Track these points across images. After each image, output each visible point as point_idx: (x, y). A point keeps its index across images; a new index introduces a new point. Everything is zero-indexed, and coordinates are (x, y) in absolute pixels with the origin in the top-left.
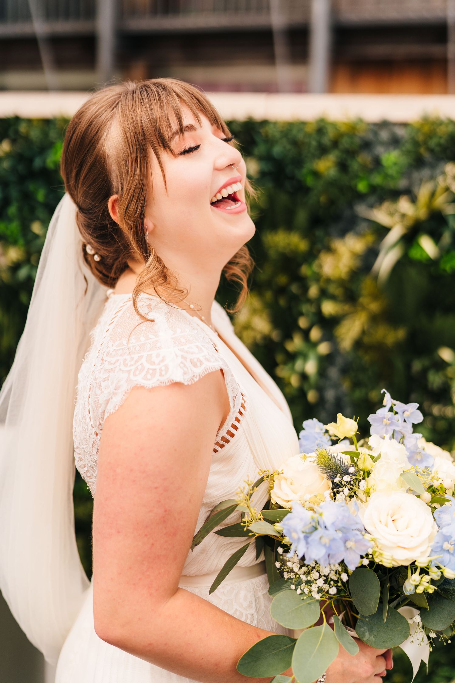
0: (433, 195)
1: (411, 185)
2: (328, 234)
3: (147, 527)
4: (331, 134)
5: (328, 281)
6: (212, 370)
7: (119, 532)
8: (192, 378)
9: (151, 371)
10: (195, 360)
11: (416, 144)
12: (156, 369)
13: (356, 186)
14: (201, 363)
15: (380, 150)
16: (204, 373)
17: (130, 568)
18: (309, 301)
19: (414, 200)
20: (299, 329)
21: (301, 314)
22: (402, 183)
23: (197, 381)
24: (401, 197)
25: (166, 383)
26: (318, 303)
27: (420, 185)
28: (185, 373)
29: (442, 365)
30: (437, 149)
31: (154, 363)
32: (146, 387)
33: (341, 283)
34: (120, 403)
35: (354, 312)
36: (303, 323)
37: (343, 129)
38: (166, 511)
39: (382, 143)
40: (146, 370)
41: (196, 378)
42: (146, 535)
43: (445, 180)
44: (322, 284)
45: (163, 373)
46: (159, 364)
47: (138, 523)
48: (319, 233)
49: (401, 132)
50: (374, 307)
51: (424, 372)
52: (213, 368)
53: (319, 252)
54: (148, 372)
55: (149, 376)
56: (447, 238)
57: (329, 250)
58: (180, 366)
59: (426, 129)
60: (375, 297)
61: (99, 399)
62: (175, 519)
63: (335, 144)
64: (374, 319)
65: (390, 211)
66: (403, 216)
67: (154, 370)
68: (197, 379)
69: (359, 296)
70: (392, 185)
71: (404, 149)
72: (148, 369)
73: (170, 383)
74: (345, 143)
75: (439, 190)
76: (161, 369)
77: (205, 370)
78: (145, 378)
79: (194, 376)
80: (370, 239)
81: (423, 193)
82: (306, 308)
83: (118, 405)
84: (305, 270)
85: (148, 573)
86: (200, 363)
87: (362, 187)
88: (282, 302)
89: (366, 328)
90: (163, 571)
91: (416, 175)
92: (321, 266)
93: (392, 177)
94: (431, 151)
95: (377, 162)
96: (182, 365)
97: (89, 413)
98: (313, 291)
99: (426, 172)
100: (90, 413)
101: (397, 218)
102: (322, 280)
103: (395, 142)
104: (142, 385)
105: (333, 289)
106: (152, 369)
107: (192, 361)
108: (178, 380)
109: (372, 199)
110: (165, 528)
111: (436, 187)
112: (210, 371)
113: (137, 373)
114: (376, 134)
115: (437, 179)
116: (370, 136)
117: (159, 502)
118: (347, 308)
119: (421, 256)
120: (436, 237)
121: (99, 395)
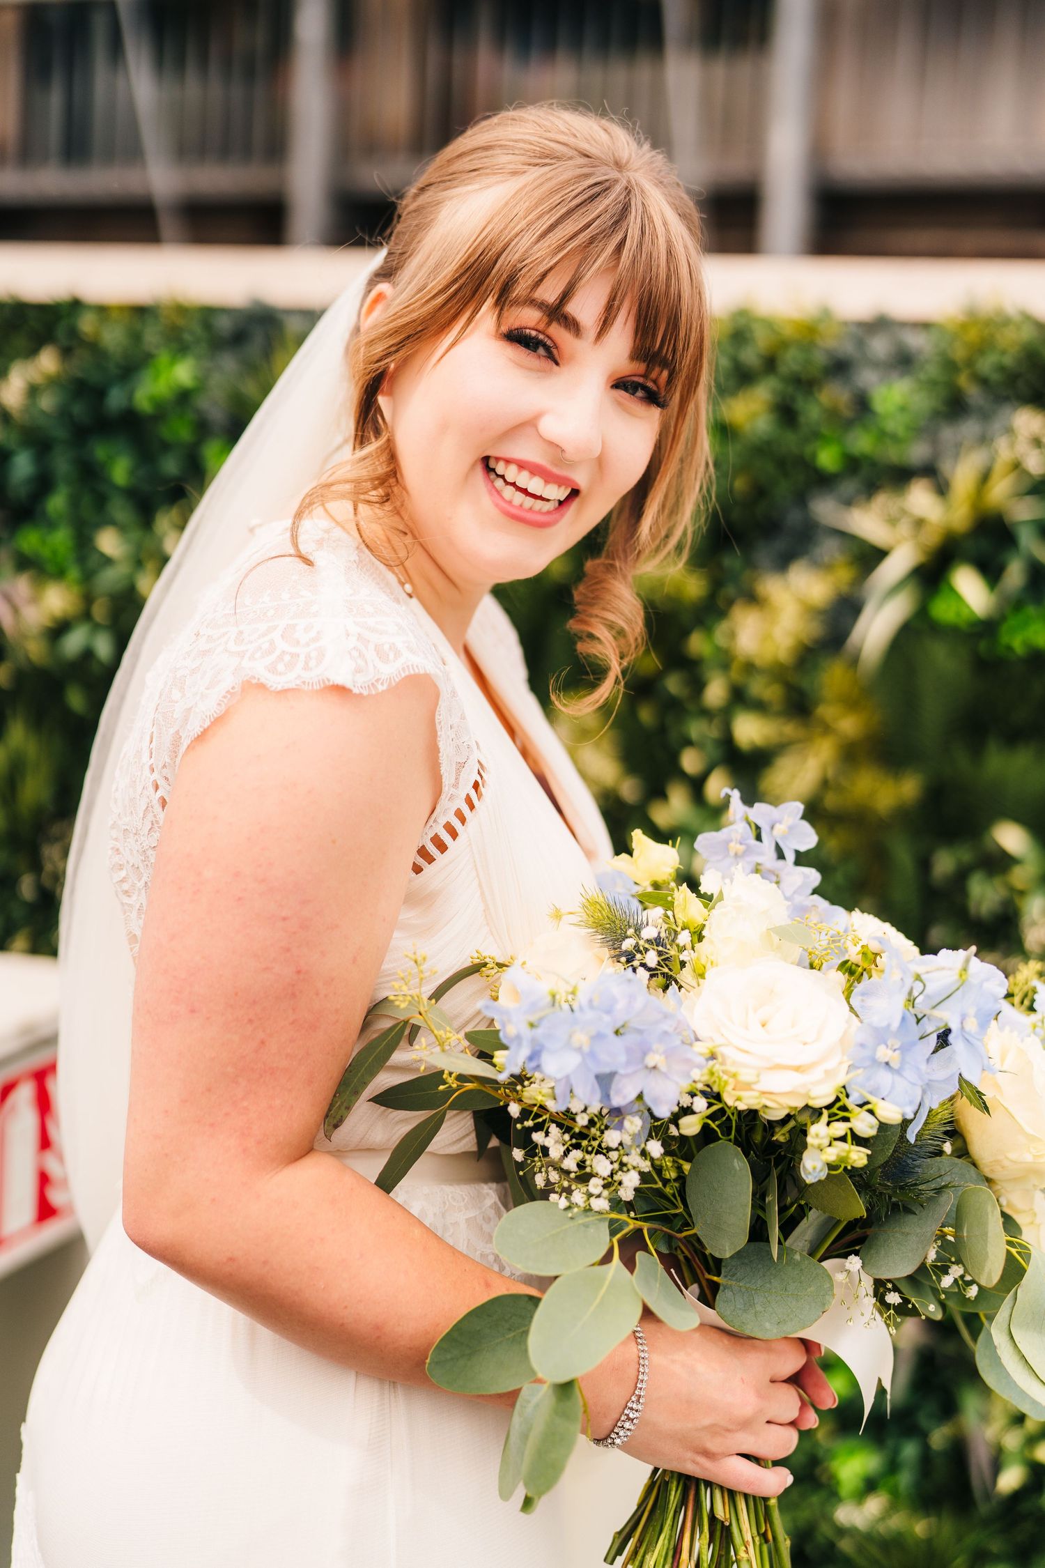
0: (985, 478)
1: (936, 456)
2: (750, 564)
3: (254, 1002)
4: (762, 340)
5: (750, 667)
6: (417, 671)
7: (193, 1011)
8: (373, 684)
9: (287, 658)
10: (386, 647)
11: (950, 366)
12: (298, 655)
13: (814, 456)
14: (398, 654)
15: (867, 378)
16: (400, 675)
17: (209, 1090)
18: (706, 713)
19: (942, 489)
20: (683, 775)
21: (688, 743)
22: (917, 452)
23: (383, 691)
24: (914, 481)
25: (314, 684)
26: (725, 716)
27: (956, 456)
28: (358, 670)
29: (999, 863)
30: (995, 377)
31: (298, 642)
32: (271, 687)
33: (778, 673)
34: (215, 712)
35: (806, 741)
36: (690, 762)
37: (788, 332)
38: (299, 972)
39: (876, 364)
40: (278, 652)
41: (382, 684)
42: (250, 1021)
43: (1012, 445)
44: (735, 674)
45: (312, 663)
46: (308, 644)
47: (236, 994)
48: (732, 561)
49: (915, 341)
50: (849, 725)
51: (961, 877)
52: (420, 667)
53: (730, 603)
54: (280, 658)
55: (281, 667)
56: (1015, 575)
57: (753, 599)
58: (350, 654)
59: (973, 335)
60: (851, 703)
61: (174, 710)
62: (317, 994)
63: (770, 363)
64: (851, 755)
65: (889, 515)
66: (919, 523)
67: (295, 656)
68: (385, 687)
69: (817, 703)
70: (893, 454)
71: (922, 376)
72: (284, 652)
73: (322, 686)
74: (791, 361)
75: (999, 468)
76: (308, 657)
77: (403, 669)
78: (272, 669)
79: (377, 680)
80: (844, 575)
81: (963, 475)
82: (697, 729)
83: (210, 716)
84: (697, 644)
85: (245, 1104)
86: (395, 654)
87: (827, 458)
88: (646, 715)
89: (830, 773)
90: (278, 1102)
91: (948, 434)
92: (732, 635)
93: (895, 438)
94: (983, 382)
95: (863, 405)
96: (355, 654)
97: (151, 742)
98: (715, 692)
99: (969, 428)
100: (154, 740)
101: (904, 528)
102: (735, 666)
103: (904, 361)
104: (263, 680)
105: (759, 688)
106: (290, 654)
107: (378, 650)
108: (339, 680)
109: (849, 487)
110: (294, 1010)
111: (993, 460)
112: (412, 672)
113: (258, 655)
114: (860, 343)
115: (994, 444)
116: (847, 348)
117: (288, 950)
118: (789, 729)
119: (958, 614)
120: (991, 572)
121: (177, 702)
